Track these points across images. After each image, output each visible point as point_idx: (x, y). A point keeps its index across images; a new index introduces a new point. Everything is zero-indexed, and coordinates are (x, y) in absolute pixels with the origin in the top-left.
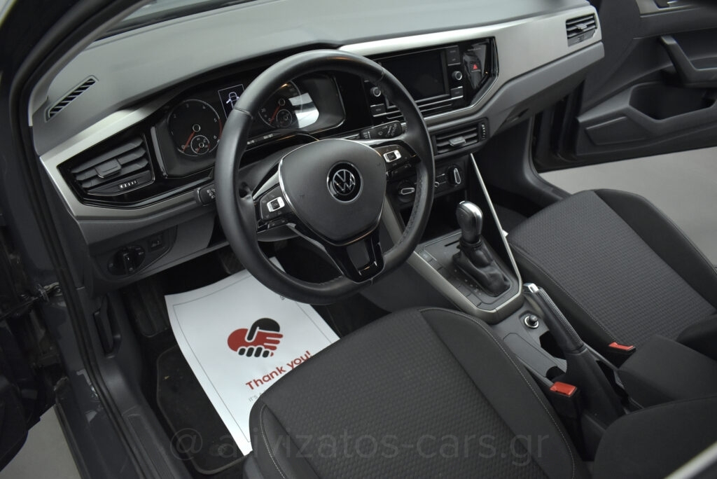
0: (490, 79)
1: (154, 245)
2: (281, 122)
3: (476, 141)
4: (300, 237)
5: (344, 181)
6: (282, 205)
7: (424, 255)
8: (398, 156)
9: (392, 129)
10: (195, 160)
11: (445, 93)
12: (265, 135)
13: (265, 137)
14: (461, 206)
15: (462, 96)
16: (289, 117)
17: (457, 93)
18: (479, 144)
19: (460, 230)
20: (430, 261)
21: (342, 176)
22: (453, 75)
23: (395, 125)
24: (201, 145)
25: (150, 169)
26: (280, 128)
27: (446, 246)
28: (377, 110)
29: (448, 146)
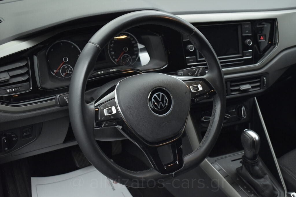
0: (272, 47)
1: (25, 134)
2: (124, 63)
3: (259, 88)
4: (128, 140)
5: (160, 100)
6: (114, 112)
7: (216, 166)
8: (201, 89)
9: (198, 72)
10: (61, 80)
11: (238, 53)
12: (111, 69)
13: (111, 70)
14: (245, 132)
15: (251, 57)
16: (130, 60)
17: (247, 54)
18: (261, 90)
19: (243, 151)
20: (220, 170)
21: (159, 97)
22: (245, 42)
23: (201, 69)
24: (67, 71)
25: (30, 82)
26: (122, 66)
27: (233, 161)
28: (190, 60)
29: (239, 90)
